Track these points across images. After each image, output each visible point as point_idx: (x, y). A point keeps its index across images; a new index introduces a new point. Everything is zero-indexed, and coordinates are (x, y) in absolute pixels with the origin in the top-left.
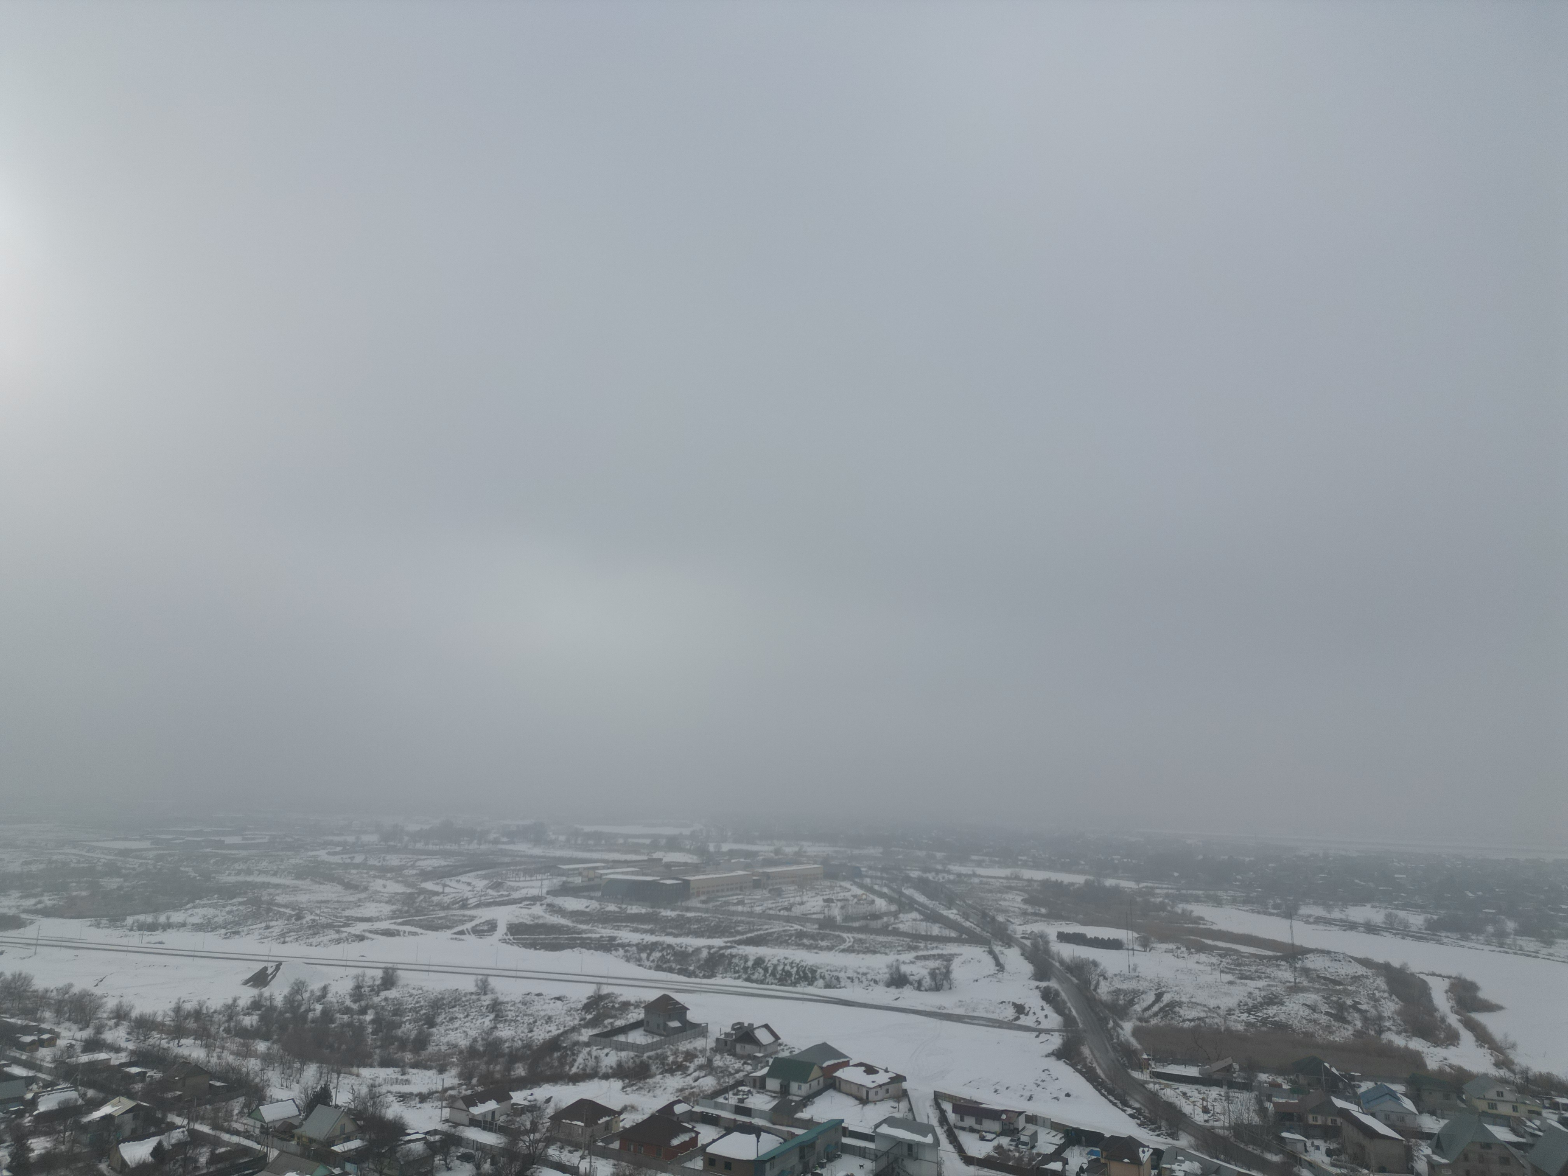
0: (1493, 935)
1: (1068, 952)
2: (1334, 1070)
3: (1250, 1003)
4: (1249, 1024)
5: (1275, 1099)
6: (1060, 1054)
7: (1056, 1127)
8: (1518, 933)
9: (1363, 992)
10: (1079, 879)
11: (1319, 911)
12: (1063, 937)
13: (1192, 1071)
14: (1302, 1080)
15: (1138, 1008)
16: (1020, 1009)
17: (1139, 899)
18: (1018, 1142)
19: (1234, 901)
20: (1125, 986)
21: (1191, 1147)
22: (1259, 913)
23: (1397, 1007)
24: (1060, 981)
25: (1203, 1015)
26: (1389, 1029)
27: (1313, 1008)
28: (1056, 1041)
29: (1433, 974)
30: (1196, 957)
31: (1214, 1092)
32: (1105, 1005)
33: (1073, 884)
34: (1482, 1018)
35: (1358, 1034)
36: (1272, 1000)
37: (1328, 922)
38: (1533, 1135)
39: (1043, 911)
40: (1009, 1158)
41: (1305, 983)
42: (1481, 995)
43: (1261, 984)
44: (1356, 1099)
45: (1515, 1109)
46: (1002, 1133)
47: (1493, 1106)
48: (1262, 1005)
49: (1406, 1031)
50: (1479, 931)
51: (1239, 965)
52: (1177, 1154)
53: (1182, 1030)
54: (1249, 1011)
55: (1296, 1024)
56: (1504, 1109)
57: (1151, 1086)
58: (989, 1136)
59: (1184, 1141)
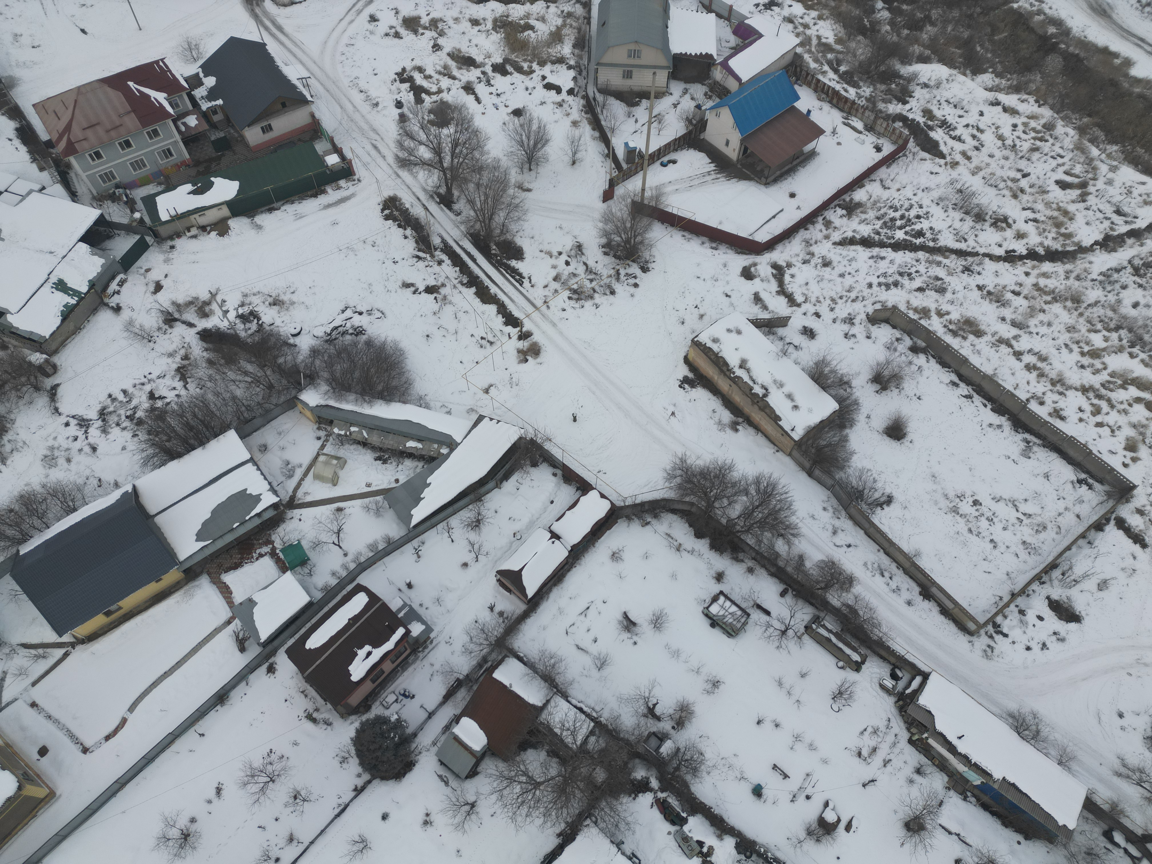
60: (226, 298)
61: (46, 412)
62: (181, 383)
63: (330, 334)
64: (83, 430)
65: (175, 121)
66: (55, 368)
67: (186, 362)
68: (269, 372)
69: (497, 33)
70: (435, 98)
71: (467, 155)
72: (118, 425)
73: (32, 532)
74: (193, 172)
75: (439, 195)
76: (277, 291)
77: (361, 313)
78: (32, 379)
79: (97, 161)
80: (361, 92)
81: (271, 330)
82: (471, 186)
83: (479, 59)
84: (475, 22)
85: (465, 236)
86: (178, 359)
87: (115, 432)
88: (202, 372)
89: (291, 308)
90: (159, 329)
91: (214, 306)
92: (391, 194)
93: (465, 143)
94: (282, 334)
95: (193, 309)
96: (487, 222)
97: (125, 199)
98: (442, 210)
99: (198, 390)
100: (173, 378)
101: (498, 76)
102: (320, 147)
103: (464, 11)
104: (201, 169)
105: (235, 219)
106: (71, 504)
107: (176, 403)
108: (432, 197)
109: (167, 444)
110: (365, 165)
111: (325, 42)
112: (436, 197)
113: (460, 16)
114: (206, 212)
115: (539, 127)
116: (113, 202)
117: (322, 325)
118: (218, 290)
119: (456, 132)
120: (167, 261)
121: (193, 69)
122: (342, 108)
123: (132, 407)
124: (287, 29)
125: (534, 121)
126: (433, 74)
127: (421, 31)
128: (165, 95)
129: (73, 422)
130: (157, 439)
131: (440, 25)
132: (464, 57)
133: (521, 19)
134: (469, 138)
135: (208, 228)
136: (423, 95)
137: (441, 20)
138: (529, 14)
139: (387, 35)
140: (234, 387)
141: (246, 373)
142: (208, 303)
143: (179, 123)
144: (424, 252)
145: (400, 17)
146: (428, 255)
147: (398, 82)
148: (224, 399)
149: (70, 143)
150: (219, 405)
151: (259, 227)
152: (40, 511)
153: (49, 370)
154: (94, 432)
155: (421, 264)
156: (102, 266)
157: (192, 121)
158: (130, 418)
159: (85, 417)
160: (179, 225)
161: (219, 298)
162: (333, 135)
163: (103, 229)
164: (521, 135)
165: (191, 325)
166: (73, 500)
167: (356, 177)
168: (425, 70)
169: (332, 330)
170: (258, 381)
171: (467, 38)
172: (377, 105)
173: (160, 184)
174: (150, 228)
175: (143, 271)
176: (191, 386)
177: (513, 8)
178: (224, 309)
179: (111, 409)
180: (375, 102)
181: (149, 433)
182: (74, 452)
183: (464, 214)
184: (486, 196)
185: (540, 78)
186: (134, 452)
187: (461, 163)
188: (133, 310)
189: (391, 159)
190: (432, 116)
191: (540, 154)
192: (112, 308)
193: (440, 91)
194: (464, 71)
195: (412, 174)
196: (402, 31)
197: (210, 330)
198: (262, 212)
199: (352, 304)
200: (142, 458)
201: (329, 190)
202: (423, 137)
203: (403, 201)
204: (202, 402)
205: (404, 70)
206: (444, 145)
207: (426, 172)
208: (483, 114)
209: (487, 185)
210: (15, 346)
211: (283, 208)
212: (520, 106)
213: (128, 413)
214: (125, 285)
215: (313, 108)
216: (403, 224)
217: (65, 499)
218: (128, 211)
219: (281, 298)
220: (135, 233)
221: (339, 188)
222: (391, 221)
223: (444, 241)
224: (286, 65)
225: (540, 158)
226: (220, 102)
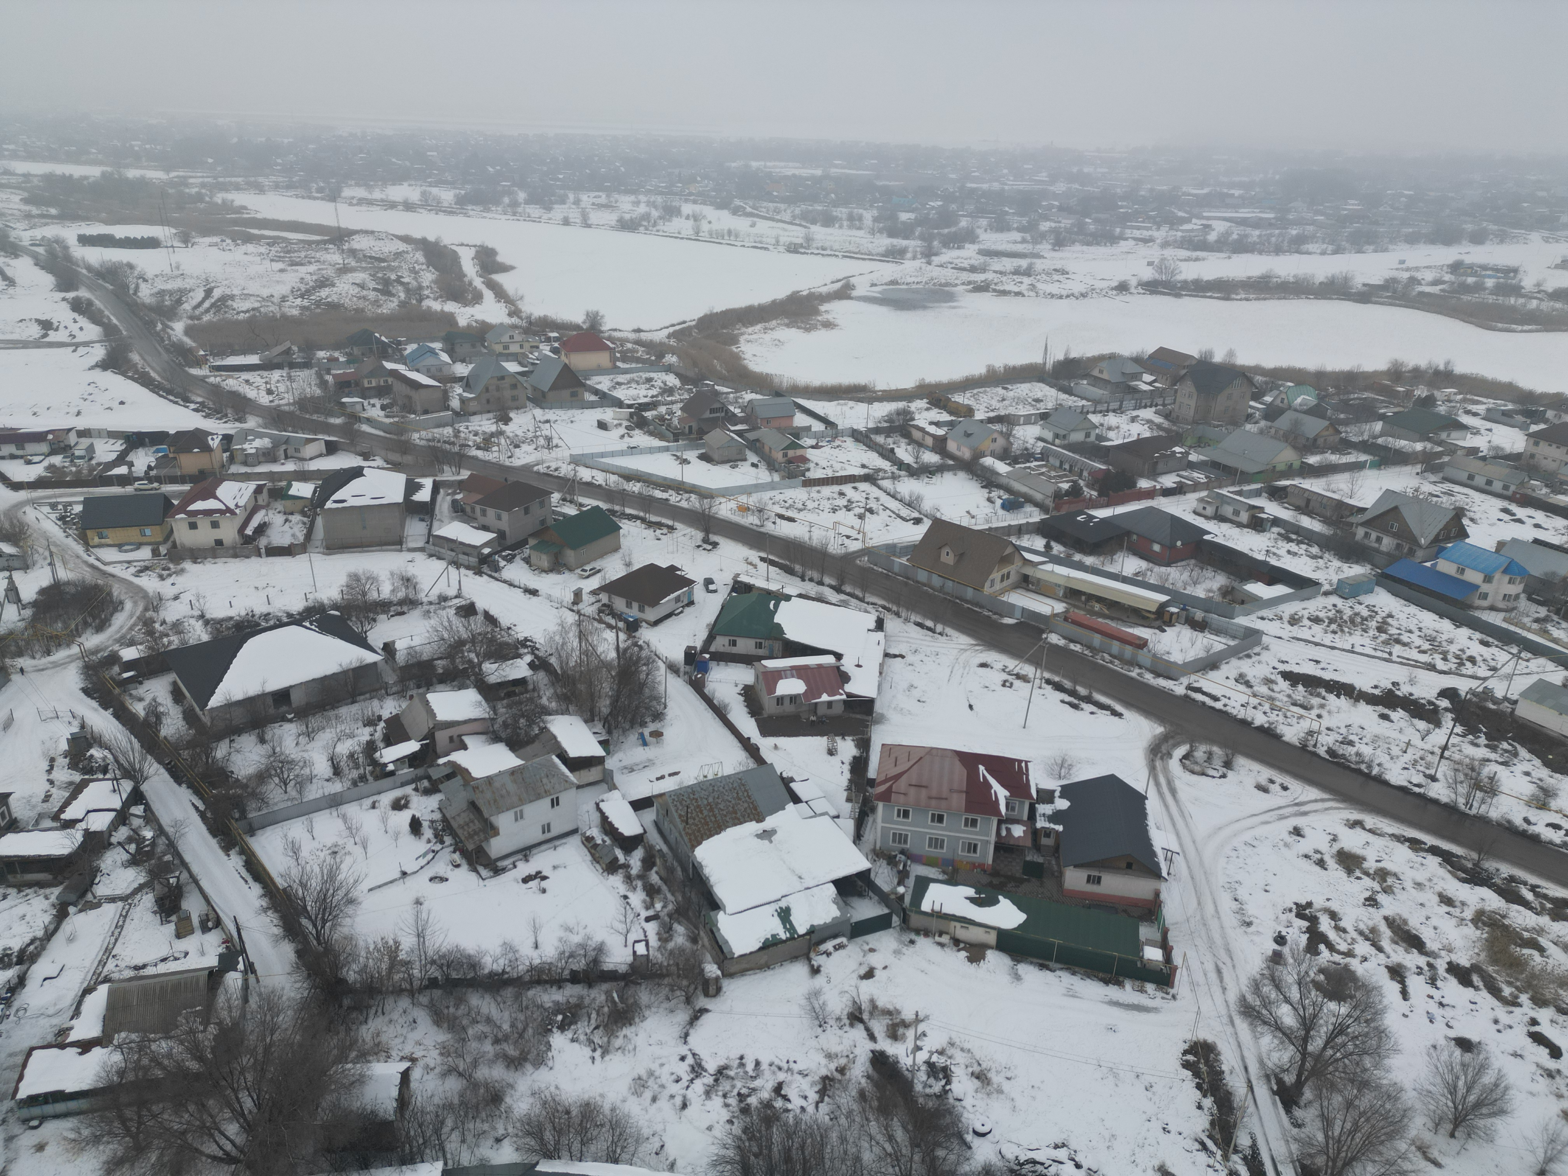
0: (509, 206)
1: (95, 256)
2: (383, 338)
3: (303, 288)
4: (303, 308)
5: (334, 372)
6: (105, 365)
7: (113, 435)
8: (527, 202)
9: (405, 266)
10: (94, 172)
11: (360, 192)
12: (85, 240)
13: (253, 359)
14: (356, 351)
15: (187, 306)
16: (46, 325)
17: (170, 191)
18: (73, 458)
19: (277, 187)
20: (169, 286)
21: (260, 426)
22: (303, 198)
23: (434, 276)
24: (90, 288)
25: (257, 305)
26: (428, 297)
27: (362, 286)
28: (99, 352)
29: (462, 245)
30: (244, 248)
31: (276, 375)
32: (150, 308)
33: (86, 178)
34: (498, 278)
35: (402, 304)
36: (323, 283)
37: (370, 203)
38: (533, 364)
39: (53, 211)
40: (66, 474)
41: (353, 264)
42: (500, 259)
43: (312, 268)
44: (403, 360)
45: (521, 347)
46: (53, 452)
47: (506, 347)
48: (314, 288)
49: (441, 297)
50: (497, 203)
51: (288, 252)
52: (245, 435)
53: (238, 323)
54: (302, 296)
55: (347, 302)
56: (514, 348)
57: (212, 380)
58: (36, 459)
59: (252, 423)
60: (928, 1033)
61: (677, 1031)
62: (816, 1097)
63: (1021, 1165)
64: (692, 1076)
65: (1000, 822)
66: (719, 990)
67: (838, 1076)
68: (917, 1158)
69: (1477, 928)
70: (1337, 958)
71: (1351, 1054)
72: (725, 1096)
73: (565, 1153)
74: (985, 879)
75: (1280, 1082)
76: (990, 1063)
77: (1078, 1166)
78: (693, 987)
79: (901, 819)
80: (1236, 900)
81: (954, 1107)
82: (1337, 1100)
83: (1431, 945)
84: (1446, 900)
85: (1293, 1162)
86: (833, 1066)
87: (717, 1101)
88: (846, 1099)
89: (995, 1095)
90: (839, 1019)
91: (910, 1033)
92: (1210, 1039)
93: (1357, 1037)
94: (963, 1120)
95: (887, 1021)
96: (1340, 1164)
97: (901, 868)
98: (1274, 1103)
99: (827, 1118)
100: (813, 1084)
101: (1453, 982)
102: (1145, 931)
103: (1435, 880)
104: (996, 881)
105: (997, 953)
106: (618, 1151)
107: (795, 1118)
108: (1267, 1077)
109: (752, 1158)
110: (1193, 984)
111: (1220, 828)
112: (1273, 1082)
113: (1426, 883)
114: (971, 927)
115: (1496, 1085)
116: (888, 864)
117: (1019, 1145)
118: (927, 1017)
119: (1349, 1016)
120: (897, 952)
121: (1053, 784)
122: (1199, 904)
123: (752, 1086)
124: (1182, 795)
125: (1490, 1071)
126: (1350, 929)
127: (1358, 873)
128: (1007, 794)
129: (690, 1060)
130: (747, 1144)
131: (1390, 881)
132: (1408, 932)
133: (1527, 930)
134: (1366, 1035)
135: (962, 945)
136: (1322, 947)
137: (1395, 875)
138: (1542, 930)
139: (1306, 856)
140: (866, 1145)
141: (891, 1138)
142: (905, 1025)
143: (1003, 827)
144: (1216, 1144)
145: (1336, 847)
146: (1219, 1153)
147: (1293, 914)
148: (845, 1153)
149: (889, 791)
150: (836, 1154)
151: (1017, 977)
152: (589, 1135)
153: (712, 989)
154: (699, 1086)
155: (1202, 1157)
156: (833, 919)
157: (1018, 831)
158: (741, 1097)
159: (703, 1063)
160: (934, 924)
161: (921, 1027)
162: (1171, 927)
163: (860, 883)
164: (1457, 1078)
165: (872, 1037)
166: (623, 1148)
167: (1172, 991)
168: (1340, 920)
169: (1028, 1162)
170: (898, 1160)
171: (1424, 912)
172: (1249, 924)
173: (944, 872)
174: (904, 910)
175: (866, 948)
176: (824, 1108)
177: (1518, 912)
178: (919, 1043)
179: (732, 1073)
180: (1247, 920)
181: (745, 1130)
182: (666, 1093)
183: (1306, 1130)
184: (1356, 1128)
185: (1526, 1019)
186: (716, 1141)
187: (1337, 1060)
188: (829, 982)
189: (1232, 996)
190: (1322, 977)
191: (1481, 1123)
192: (813, 966)
193: (1350, 954)
194: (1400, 950)
195: (1253, 1031)
196: (1331, 863)
197: (888, 1057)
198: (1031, 963)
199: (1073, 1145)
200: (717, 1155)
201: (1128, 985)
202: (1294, 994)
203: (1222, 1058)
204: (821, 1136)
205: (1309, 905)
206: (1321, 1022)
207: (1276, 1041)
208: (1405, 1016)
209: (1365, 1113)
210: (703, 946)
211: (1058, 973)
212: (1474, 1038)
213: (744, 1091)
214: (841, 952)
215: (1163, 887)
216: (1205, 1086)
217: (619, 1140)
218: (896, 881)
219: (989, 1075)
220: (887, 906)
221: (1142, 991)
222: (1189, 1073)
223: (1254, 1147)
224: (1158, 828)
225: (1479, 1128)
226: (1060, 828)
